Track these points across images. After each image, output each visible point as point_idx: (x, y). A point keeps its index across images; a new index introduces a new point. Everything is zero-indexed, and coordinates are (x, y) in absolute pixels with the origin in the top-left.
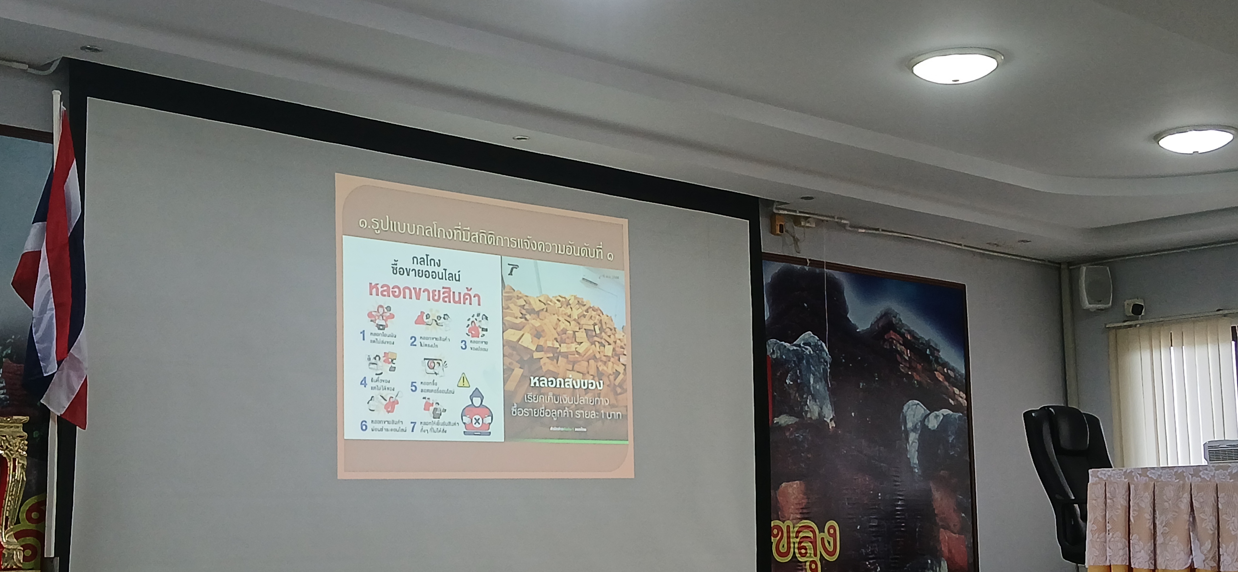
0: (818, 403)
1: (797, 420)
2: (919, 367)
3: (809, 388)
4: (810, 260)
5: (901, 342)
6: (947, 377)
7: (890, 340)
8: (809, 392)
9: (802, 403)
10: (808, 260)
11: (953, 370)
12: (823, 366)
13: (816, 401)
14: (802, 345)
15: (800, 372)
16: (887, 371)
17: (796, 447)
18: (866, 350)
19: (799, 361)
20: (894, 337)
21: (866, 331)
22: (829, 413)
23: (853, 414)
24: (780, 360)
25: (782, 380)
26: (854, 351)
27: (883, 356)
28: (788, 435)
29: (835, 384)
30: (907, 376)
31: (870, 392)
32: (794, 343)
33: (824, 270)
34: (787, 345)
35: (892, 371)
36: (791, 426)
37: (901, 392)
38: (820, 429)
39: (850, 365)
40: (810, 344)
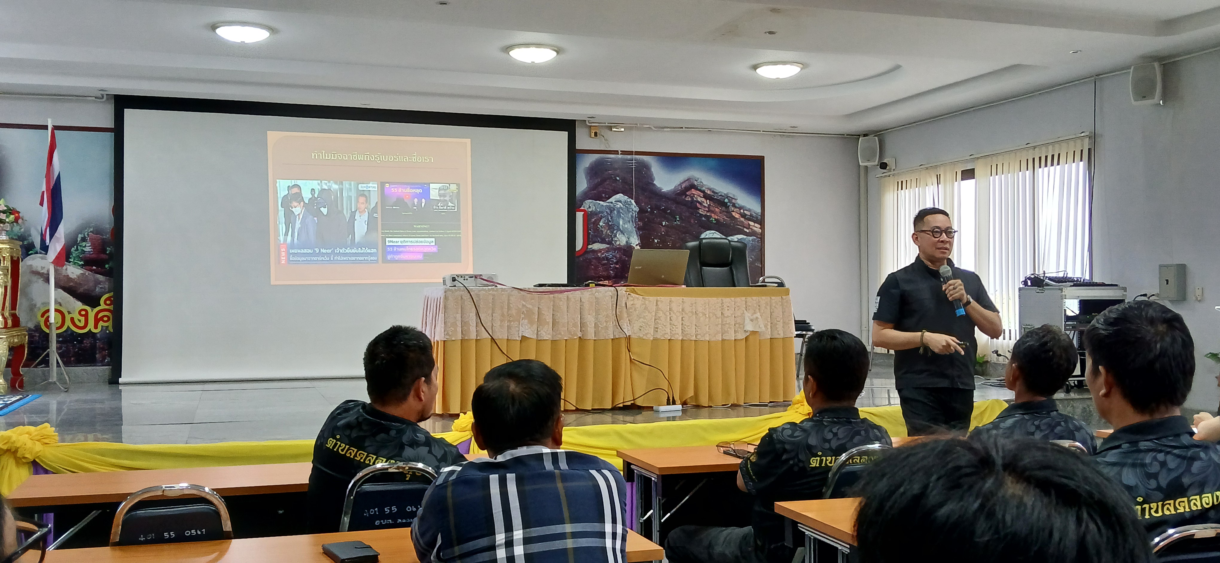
0: (626, 236)
1: (608, 246)
2: (717, 209)
3: (618, 227)
4: (621, 151)
5: (701, 196)
6: (743, 216)
7: (692, 195)
8: (619, 229)
9: (613, 236)
10: (619, 151)
11: (750, 211)
12: (631, 213)
13: (624, 234)
14: (613, 202)
15: (611, 218)
16: (687, 214)
17: (606, 262)
18: (669, 202)
19: (611, 212)
20: (695, 193)
21: (670, 191)
22: (635, 241)
23: (656, 241)
24: (595, 212)
25: (596, 223)
26: (658, 204)
27: (685, 205)
28: (599, 254)
29: (641, 224)
30: (706, 216)
31: (673, 227)
32: (607, 201)
33: (634, 156)
34: (601, 203)
35: (692, 214)
36: (602, 249)
37: (700, 226)
38: (627, 250)
39: (655, 212)
40: (620, 202)
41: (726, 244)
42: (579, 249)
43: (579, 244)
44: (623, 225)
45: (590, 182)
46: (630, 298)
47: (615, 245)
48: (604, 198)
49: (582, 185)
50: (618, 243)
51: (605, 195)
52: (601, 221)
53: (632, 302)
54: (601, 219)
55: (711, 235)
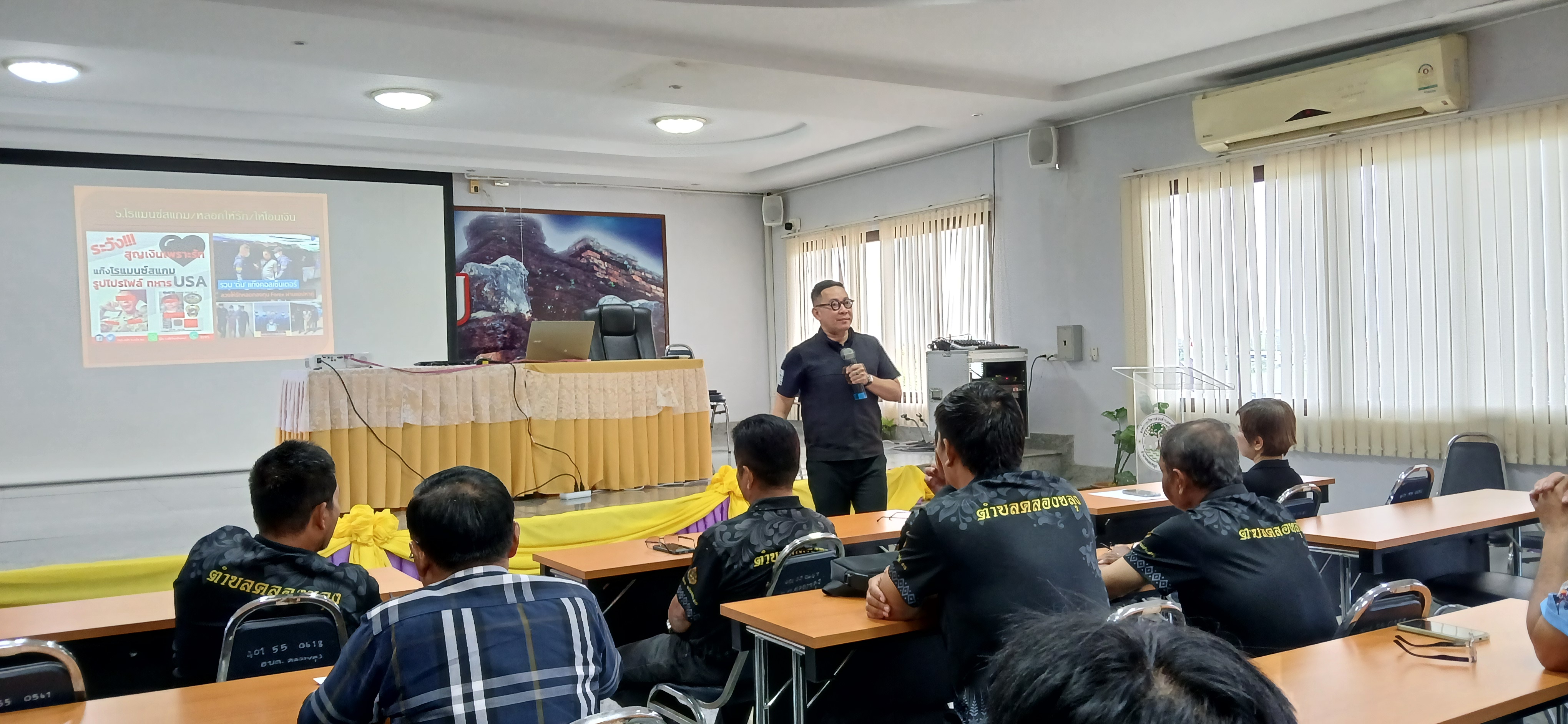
0: (515, 302)
1: (494, 314)
2: (615, 272)
3: (505, 292)
4: (506, 208)
5: (598, 258)
6: (645, 279)
7: (588, 257)
8: (506, 295)
9: (499, 303)
10: (504, 209)
11: (651, 273)
12: (520, 277)
13: (512, 301)
14: (499, 265)
15: (497, 283)
16: (583, 277)
17: (493, 331)
18: (563, 265)
19: (497, 275)
20: (591, 255)
21: (564, 253)
22: (525, 309)
23: (549, 307)
24: (477, 276)
25: (480, 288)
26: (550, 266)
27: (580, 268)
28: (485, 324)
29: (531, 289)
30: (604, 280)
31: (566, 292)
32: (492, 264)
33: (521, 214)
34: (485, 266)
35: (588, 277)
36: (488, 318)
37: (598, 291)
38: (517, 318)
39: (547, 275)
40: (507, 264)
41: (628, 311)
42: (461, 318)
43: (461, 313)
44: (512, 291)
45: (470, 243)
46: (530, 376)
47: (502, 312)
48: (488, 260)
49: (462, 246)
50: (505, 310)
51: (489, 258)
52: (486, 286)
53: (532, 381)
54: (485, 284)
55: (609, 301)
